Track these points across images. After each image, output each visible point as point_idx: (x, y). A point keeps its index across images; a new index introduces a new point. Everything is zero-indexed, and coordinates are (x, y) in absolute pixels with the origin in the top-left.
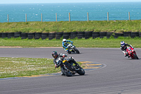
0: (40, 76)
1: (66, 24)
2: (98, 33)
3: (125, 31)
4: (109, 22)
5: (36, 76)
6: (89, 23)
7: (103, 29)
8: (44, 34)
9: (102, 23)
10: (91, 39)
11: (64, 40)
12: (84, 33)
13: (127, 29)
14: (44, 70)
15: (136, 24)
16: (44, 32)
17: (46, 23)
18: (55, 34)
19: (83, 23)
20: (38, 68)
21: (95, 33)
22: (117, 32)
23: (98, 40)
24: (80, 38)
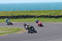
0: (5, 35)
1: (16, 12)
2: (30, 16)
3: (42, 15)
4: (35, 11)
5: (3, 35)
6: (26, 12)
7: (32, 14)
8: (6, 17)
9: (32, 12)
10: (27, 18)
11: (6, 19)
12: (24, 16)
13: (43, 14)
14: (6, 32)
15: (47, 12)
16: (6, 16)
17: (7, 12)
18: (11, 17)
19: (23, 12)
20: (4, 32)
21: (29, 16)
22: (38, 15)
23: (30, 19)
24: (22, 18)
